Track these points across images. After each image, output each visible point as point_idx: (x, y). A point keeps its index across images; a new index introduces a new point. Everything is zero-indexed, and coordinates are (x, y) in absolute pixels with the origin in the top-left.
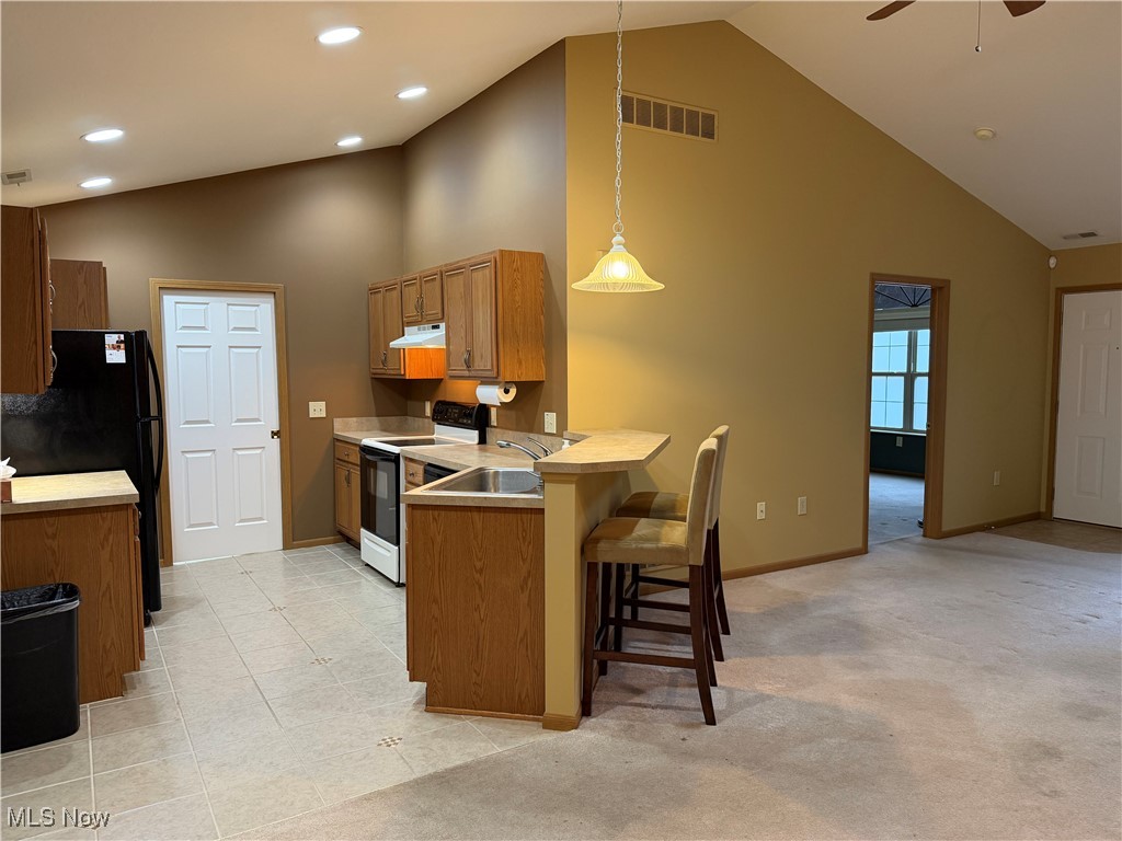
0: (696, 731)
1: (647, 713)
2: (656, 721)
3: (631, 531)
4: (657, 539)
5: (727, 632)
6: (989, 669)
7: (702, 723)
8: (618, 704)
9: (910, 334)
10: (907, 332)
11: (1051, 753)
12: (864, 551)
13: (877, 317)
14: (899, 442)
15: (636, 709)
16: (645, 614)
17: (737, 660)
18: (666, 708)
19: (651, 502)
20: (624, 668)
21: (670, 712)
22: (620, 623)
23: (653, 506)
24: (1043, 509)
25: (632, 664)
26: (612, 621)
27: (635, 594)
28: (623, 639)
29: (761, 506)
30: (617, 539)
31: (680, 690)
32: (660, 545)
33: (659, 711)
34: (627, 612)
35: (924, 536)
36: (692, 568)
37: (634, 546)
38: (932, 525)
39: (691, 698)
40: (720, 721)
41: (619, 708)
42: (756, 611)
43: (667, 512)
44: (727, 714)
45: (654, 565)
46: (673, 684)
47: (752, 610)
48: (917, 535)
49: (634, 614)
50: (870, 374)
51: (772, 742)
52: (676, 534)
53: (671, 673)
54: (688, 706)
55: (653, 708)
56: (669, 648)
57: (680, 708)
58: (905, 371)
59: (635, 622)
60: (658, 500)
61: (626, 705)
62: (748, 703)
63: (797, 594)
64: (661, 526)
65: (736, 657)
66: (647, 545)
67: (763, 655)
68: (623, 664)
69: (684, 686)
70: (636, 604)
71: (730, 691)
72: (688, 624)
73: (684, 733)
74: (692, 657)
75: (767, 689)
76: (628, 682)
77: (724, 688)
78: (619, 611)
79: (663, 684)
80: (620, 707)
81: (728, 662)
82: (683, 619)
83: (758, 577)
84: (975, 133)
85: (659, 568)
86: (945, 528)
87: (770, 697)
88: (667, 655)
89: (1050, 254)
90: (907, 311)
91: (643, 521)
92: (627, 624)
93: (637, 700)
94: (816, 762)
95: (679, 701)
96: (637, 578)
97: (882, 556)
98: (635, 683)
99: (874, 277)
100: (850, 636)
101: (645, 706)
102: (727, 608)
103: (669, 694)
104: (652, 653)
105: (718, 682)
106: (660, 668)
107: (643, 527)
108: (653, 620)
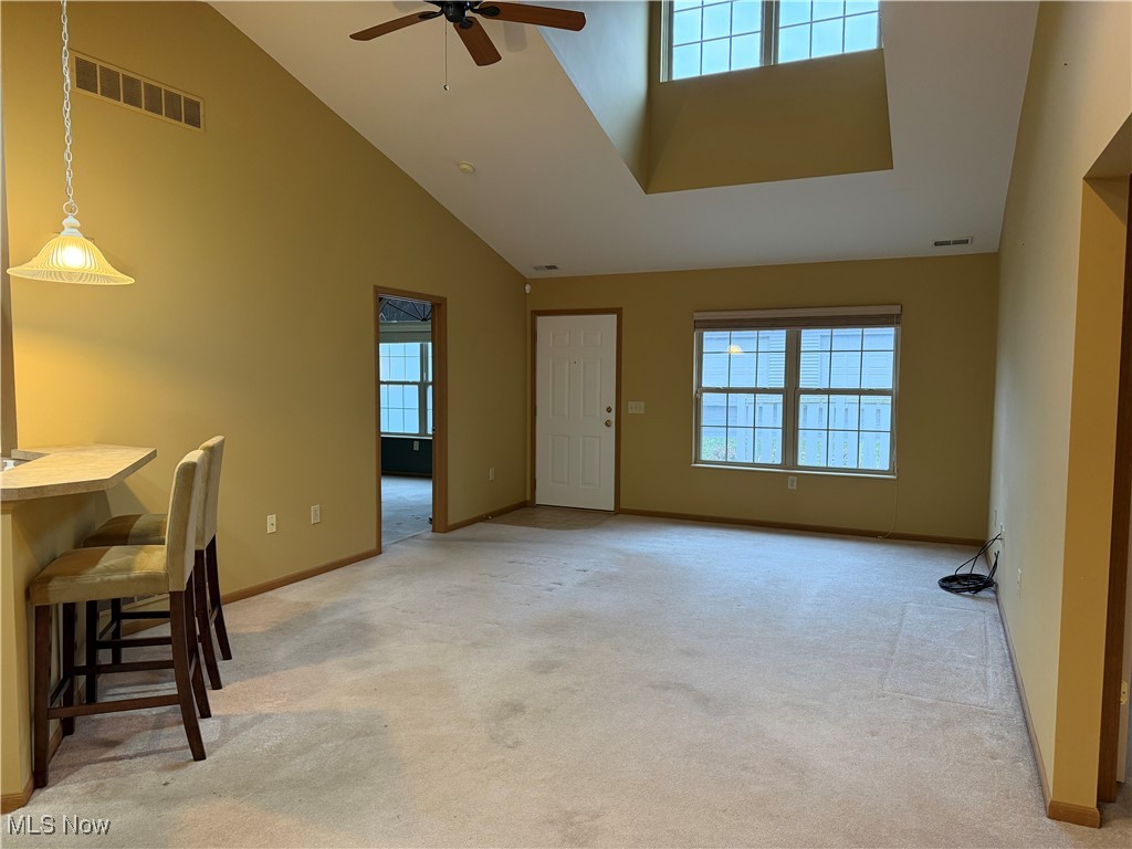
0: (182, 772)
1: (122, 765)
2: (132, 772)
3: (97, 562)
4: (129, 569)
5: (227, 655)
6: (475, 645)
7: (191, 761)
8: (85, 764)
9: (421, 346)
10: (418, 344)
11: (516, 708)
12: (378, 551)
13: (382, 329)
14: (416, 447)
15: (108, 765)
16: (128, 655)
17: (237, 685)
18: (147, 754)
19: (131, 527)
20: (99, 721)
21: (152, 757)
22: (93, 670)
23: (133, 531)
24: (528, 498)
25: (109, 715)
26: (80, 671)
27: (116, 633)
28: (99, 688)
29: (272, 519)
30: (76, 573)
31: (165, 731)
32: (132, 575)
33: (138, 760)
34: (105, 656)
35: (433, 531)
36: (173, 595)
37: (98, 580)
38: (441, 521)
39: (177, 736)
40: (211, 753)
41: (86, 769)
42: (262, 630)
43: (149, 537)
44: (217, 745)
45: (143, 598)
46: (159, 725)
47: (259, 629)
48: (427, 532)
49: (117, 657)
50: (379, 383)
51: (267, 762)
52: (153, 559)
53: (157, 714)
54: (176, 745)
55: (131, 758)
56: (157, 687)
57: (164, 751)
58: (418, 380)
59: (117, 666)
60: (139, 524)
61: (95, 763)
62: (244, 726)
63: (308, 604)
64: (136, 553)
65: (236, 681)
66: (117, 577)
67: (265, 673)
68: (97, 716)
69: (172, 725)
70: (116, 646)
71: (225, 719)
72: (169, 657)
73: (167, 777)
74: (176, 692)
75: (265, 708)
76: (102, 736)
77: (218, 717)
78: (92, 657)
79: (147, 729)
80: (88, 766)
81: (226, 689)
82: (165, 653)
83: (270, 593)
84: (458, 165)
85: (151, 600)
86: (451, 522)
87: (268, 716)
88: (155, 694)
89: (526, 281)
90: (417, 324)
91: (114, 549)
92: (107, 669)
93: (111, 753)
94: (311, 771)
95: (164, 743)
96: (118, 615)
97: (395, 554)
98: (110, 735)
99: (377, 289)
100: (357, 636)
101: (121, 758)
102: (228, 631)
103: (152, 738)
104: (136, 696)
105: (213, 713)
106: (144, 712)
107: (114, 556)
108: (141, 659)
